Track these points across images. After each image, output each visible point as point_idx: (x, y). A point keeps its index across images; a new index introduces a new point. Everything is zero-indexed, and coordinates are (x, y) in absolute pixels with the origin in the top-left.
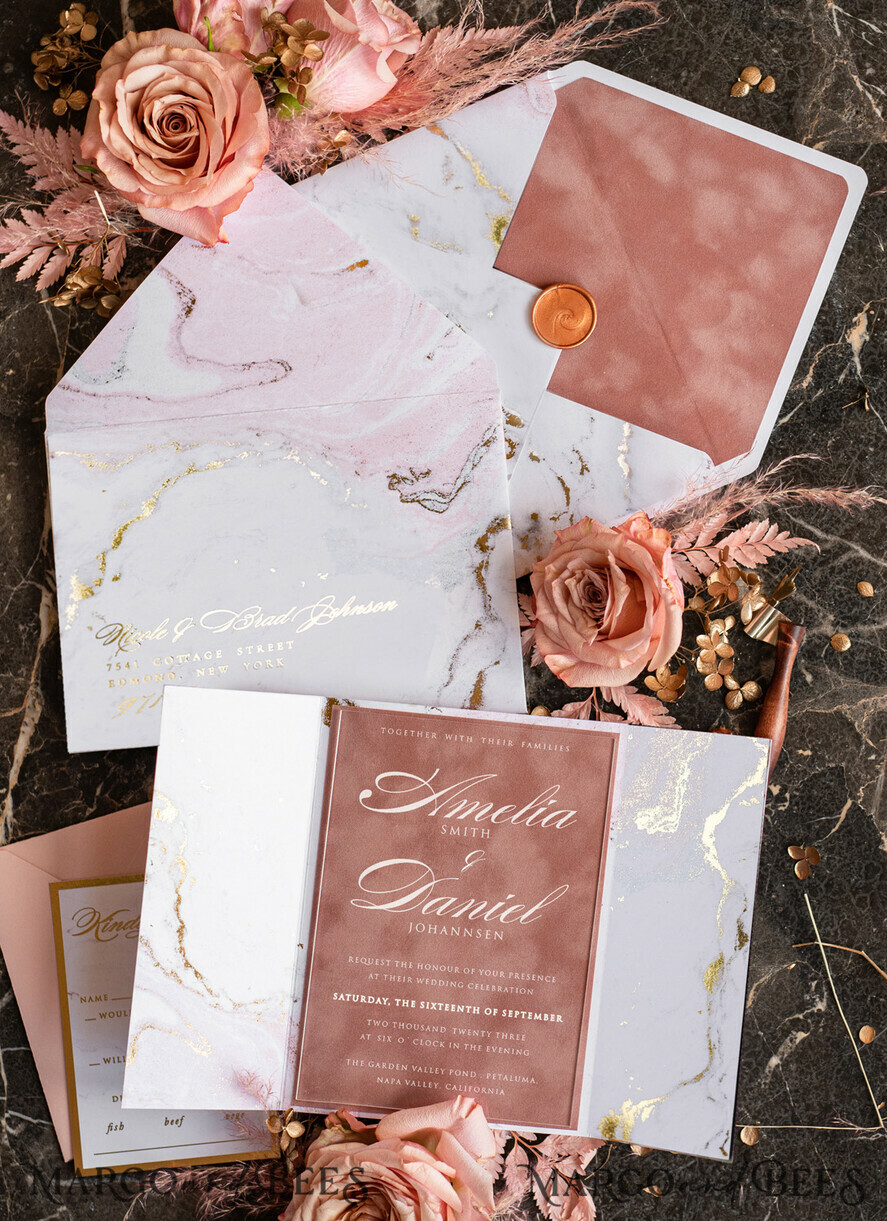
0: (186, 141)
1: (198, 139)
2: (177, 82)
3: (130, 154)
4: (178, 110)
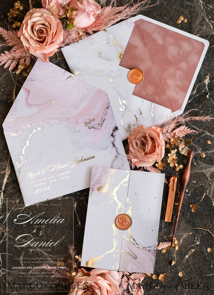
0: (43, 37)
1: (46, 37)
2: (43, 22)
3: (29, 38)
4: (42, 29)
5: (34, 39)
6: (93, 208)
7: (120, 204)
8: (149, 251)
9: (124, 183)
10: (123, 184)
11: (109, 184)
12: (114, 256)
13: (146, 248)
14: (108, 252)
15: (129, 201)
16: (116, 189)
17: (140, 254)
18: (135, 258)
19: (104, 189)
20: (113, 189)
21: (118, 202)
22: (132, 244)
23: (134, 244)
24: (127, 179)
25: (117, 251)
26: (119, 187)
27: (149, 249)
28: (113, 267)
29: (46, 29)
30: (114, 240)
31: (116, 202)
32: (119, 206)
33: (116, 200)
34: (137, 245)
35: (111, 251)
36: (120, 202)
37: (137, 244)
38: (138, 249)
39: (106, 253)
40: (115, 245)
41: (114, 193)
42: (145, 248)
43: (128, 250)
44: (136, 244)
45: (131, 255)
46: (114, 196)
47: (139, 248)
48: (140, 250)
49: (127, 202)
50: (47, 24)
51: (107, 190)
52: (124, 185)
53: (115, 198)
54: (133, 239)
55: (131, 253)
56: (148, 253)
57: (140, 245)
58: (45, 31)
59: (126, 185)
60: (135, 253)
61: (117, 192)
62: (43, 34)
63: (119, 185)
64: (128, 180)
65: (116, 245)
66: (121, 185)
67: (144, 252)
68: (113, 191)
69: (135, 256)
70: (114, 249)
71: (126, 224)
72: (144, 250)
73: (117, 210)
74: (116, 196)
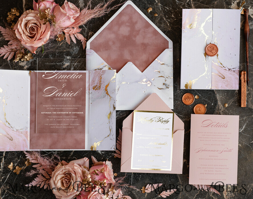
1: (35, 34)
2: (35, 22)
3: (22, 33)
4: (34, 27)
5: (26, 34)
6: (186, 42)
7: (207, 37)
8: (234, 71)
9: (209, 19)
11: (197, 21)
12: (207, 78)
14: (201, 76)
15: (214, 33)
16: (203, 24)
17: (227, 74)
18: (224, 78)
19: (194, 25)
20: (200, 25)
23: (221, 67)
25: (208, 74)
26: (205, 23)
27: (234, 70)
28: (207, 87)
29: (37, 28)
30: (205, 65)
31: (204, 35)
32: (206, 38)
33: (204, 33)
34: (224, 68)
35: (204, 74)
36: (207, 35)
37: (224, 67)
39: (200, 76)
40: (206, 70)
41: (202, 28)
42: (231, 70)
43: (217, 72)
44: (223, 67)
47: (226, 70)
48: (227, 71)
50: (38, 24)
51: (196, 26)
52: (209, 21)
53: (203, 32)
54: (221, 63)
55: (220, 75)
56: (234, 73)
57: (226, 68)
58: (36, 29)
59: (211, 20)
60: (223, 74)
61: (204, 26)
62: (33, 31)
63: (205, 22)
64: (212, 17)
66: (207, 21)
67: (230, 72)
68: (200, 26)
69: (223, 76)
70: (206, 72)
71: (214, 51)
72: (229, 71)
73: (205, 42)
74: (203, 31)
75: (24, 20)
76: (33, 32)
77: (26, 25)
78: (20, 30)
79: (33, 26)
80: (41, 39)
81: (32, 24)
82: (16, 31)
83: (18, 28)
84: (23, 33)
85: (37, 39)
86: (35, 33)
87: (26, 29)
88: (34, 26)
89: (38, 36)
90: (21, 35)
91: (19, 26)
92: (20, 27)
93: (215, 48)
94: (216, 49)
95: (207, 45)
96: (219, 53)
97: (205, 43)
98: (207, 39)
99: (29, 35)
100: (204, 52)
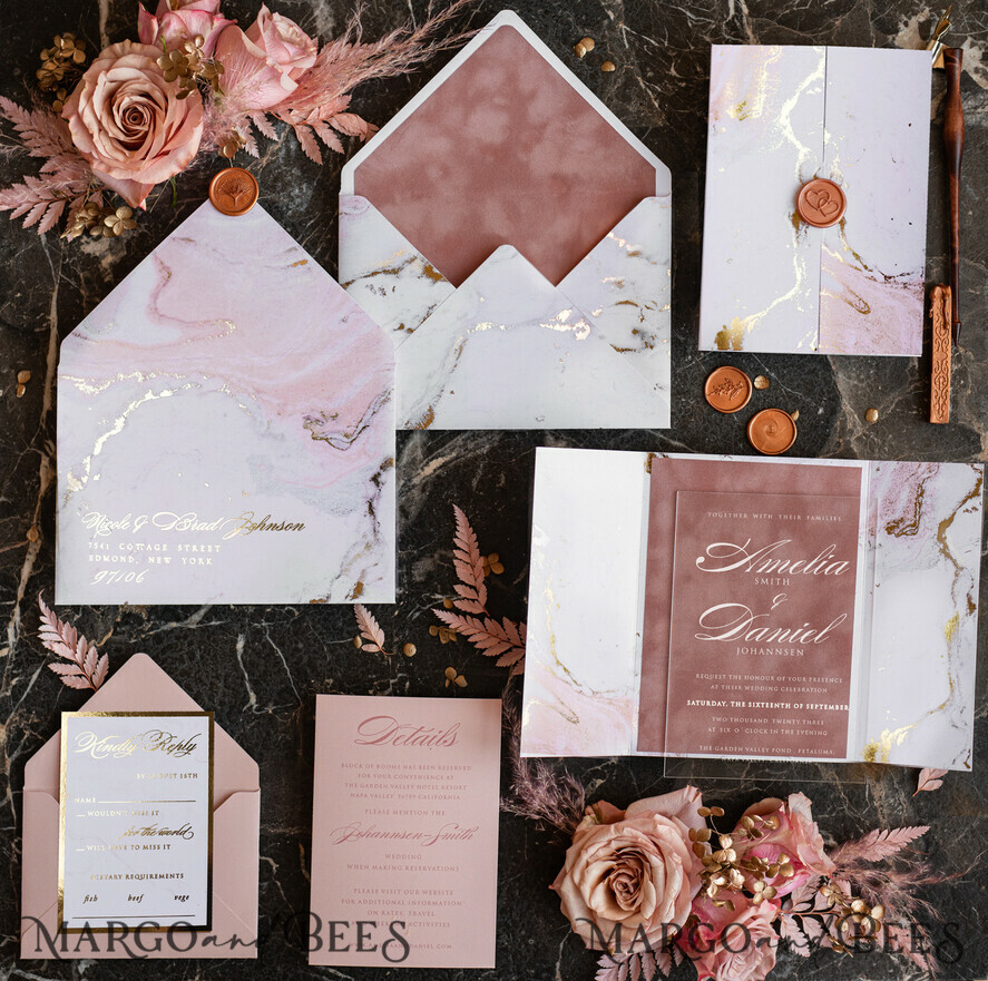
0: (137, 132)
1: (147, 133)
2: (147, 86)
3: (94, 129)
4: (140, 109)
5: (110, 135)
6: (722, 170)
7: (803, 152)
8: (905, 286)
9: (812, 85)
10: (807, 88)
11: (767, 92)
12: (799, 309)
13: (897, 279)
14: (780, 300)
15: (831, 139)
16: (790, 105)
17: (878, 295)
18: (866, 311)
19: (754, 108)
20: (778, 107)
21: (798, 145)
22: (851, 269)
23: (856, 268)
24: (820, 73)
25: (807, 294)
26: (795, 100)
27: (905, 279)
28: (800, 345)
29: (153, 110)
30: (795, 262)
31: (793, 145)
32: (801, 157)
33: (792, 138)
34: (866, 273)
35: (789, 295)
36: (804, 145)
37: (866, 267)
38: (873, 283)
39: (775, 303)
40: (799, 277)
41: (784, 120)
42: (892, 280)
43: (840, 288)
44: (863, 269)
45: (850, 304)
46: (785, 128)
47: (875, 280)
48: (879, 286)
49: (826, 142)
50: (157, 94)
51: (760, 111)
52: (810, 92)
53: (788, 133)
54: (854, 254)
55: (851, 298)
56: (904, 292)
57: (875, 271)
58: (147, 116)
59: (818, 90)
60: (862, 296)
61: (793, 112)
62: (139, 124)
63: (798, 95)
64: (823, 76)
65: (802, 275)
66: (803, 92)
67: (889, 290)
68: (779, 112)
69: (862, 305)
70: (796, 288)
71: (829, 208)
72: (888, 285)
73: (796, 171)
74: (789, 128)
75: (102, 79)
76: (138, 128)
77: (110, 99)
78: (88, 119)
79: (137, 103)
80: (167, 153)
81: (132, 94)
82: (73, 120)
83: (80, 110)
84: (100, 130)
85: (154, 152)
86: (145, 129)
87: (111, 115)
88: (143, 105)
89: (157, 143)
90: (92, 136)
91: (83, 102)
92: (88, 107)
93: (834, 196)
94: (839, 200)
95: (804, 185)
96: (847, 214)
97: (797, 176)
98: (805, 160)
99: (122, 137)
100: (792, 211)
